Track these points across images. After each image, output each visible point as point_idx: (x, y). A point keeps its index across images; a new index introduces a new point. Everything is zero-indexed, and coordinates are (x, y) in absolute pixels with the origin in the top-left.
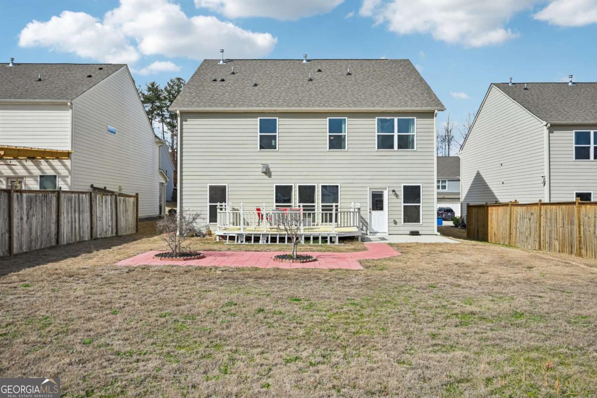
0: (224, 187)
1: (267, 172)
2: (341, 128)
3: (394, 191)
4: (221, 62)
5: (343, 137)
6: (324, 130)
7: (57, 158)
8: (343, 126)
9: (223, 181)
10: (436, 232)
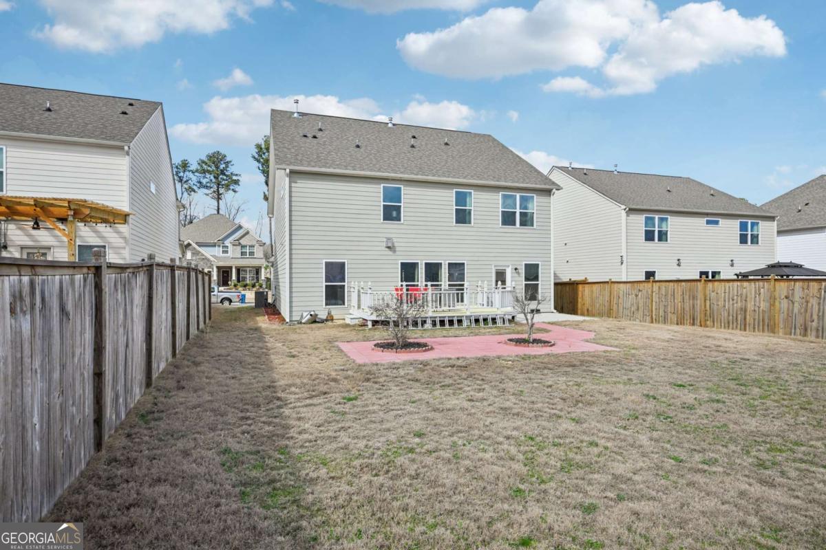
0: (343, 265)
1: (391, 248)
2: (466, 202)
3: (516, 269)
5: (467, 211)
6: (450, 203)
8: (468, 200)
9: (342, 257)
10: (552, 309)
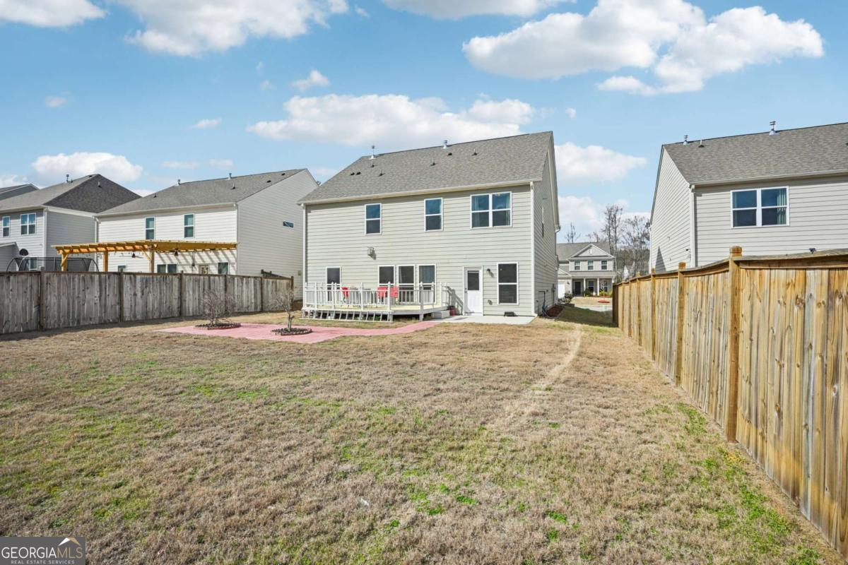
0: (339, 270)
1: (373, 255)
2: (437, 209)
3: (489, 270)
4: (372, 158)
5: (439, 217)
7: (228, 249)
9: (338, 264)
10: (533, 313)
